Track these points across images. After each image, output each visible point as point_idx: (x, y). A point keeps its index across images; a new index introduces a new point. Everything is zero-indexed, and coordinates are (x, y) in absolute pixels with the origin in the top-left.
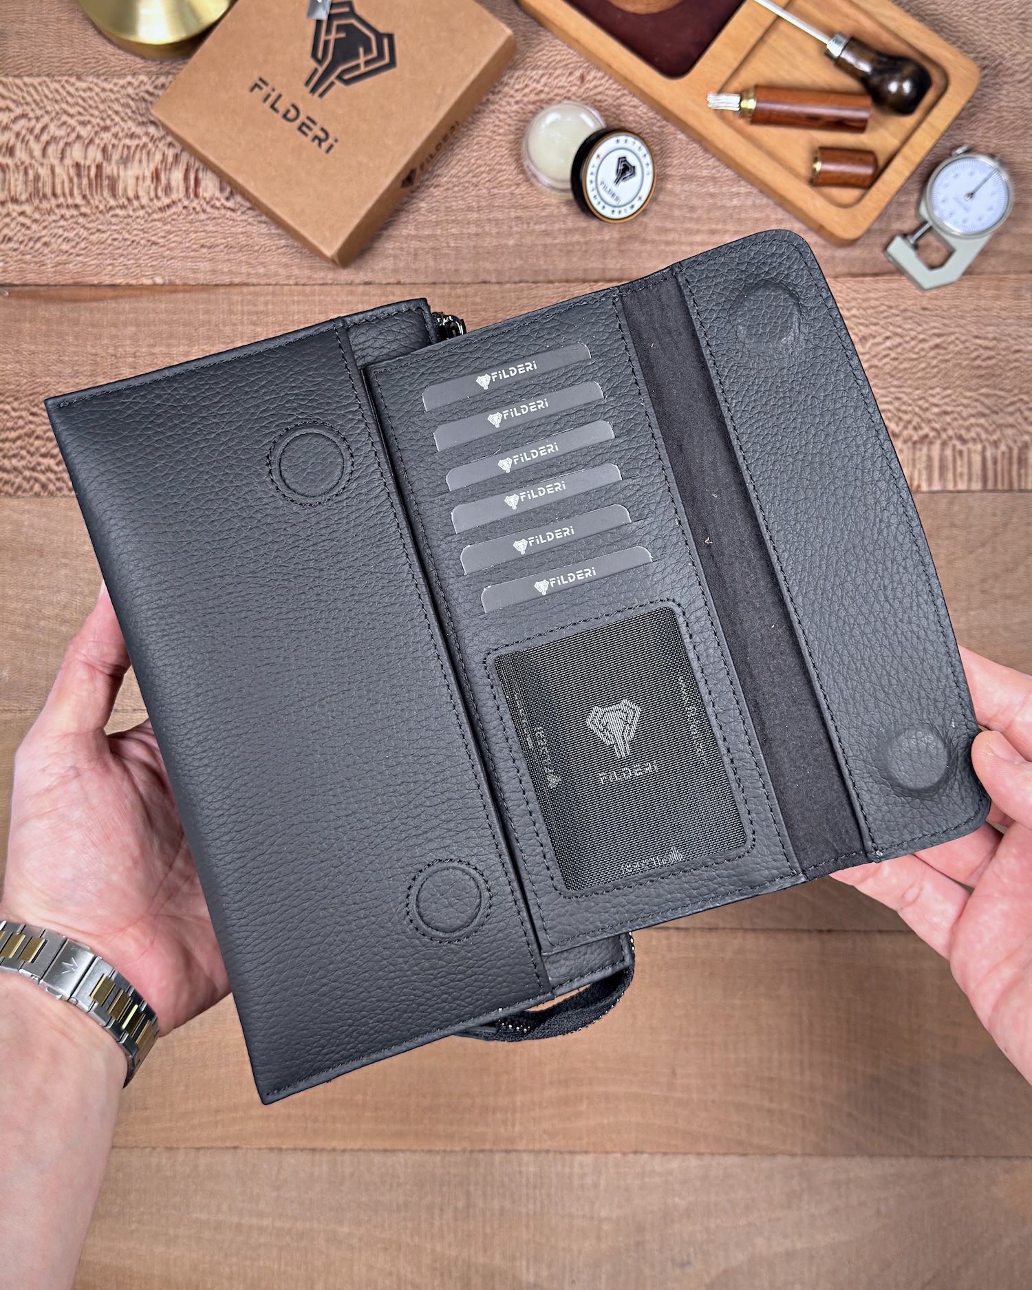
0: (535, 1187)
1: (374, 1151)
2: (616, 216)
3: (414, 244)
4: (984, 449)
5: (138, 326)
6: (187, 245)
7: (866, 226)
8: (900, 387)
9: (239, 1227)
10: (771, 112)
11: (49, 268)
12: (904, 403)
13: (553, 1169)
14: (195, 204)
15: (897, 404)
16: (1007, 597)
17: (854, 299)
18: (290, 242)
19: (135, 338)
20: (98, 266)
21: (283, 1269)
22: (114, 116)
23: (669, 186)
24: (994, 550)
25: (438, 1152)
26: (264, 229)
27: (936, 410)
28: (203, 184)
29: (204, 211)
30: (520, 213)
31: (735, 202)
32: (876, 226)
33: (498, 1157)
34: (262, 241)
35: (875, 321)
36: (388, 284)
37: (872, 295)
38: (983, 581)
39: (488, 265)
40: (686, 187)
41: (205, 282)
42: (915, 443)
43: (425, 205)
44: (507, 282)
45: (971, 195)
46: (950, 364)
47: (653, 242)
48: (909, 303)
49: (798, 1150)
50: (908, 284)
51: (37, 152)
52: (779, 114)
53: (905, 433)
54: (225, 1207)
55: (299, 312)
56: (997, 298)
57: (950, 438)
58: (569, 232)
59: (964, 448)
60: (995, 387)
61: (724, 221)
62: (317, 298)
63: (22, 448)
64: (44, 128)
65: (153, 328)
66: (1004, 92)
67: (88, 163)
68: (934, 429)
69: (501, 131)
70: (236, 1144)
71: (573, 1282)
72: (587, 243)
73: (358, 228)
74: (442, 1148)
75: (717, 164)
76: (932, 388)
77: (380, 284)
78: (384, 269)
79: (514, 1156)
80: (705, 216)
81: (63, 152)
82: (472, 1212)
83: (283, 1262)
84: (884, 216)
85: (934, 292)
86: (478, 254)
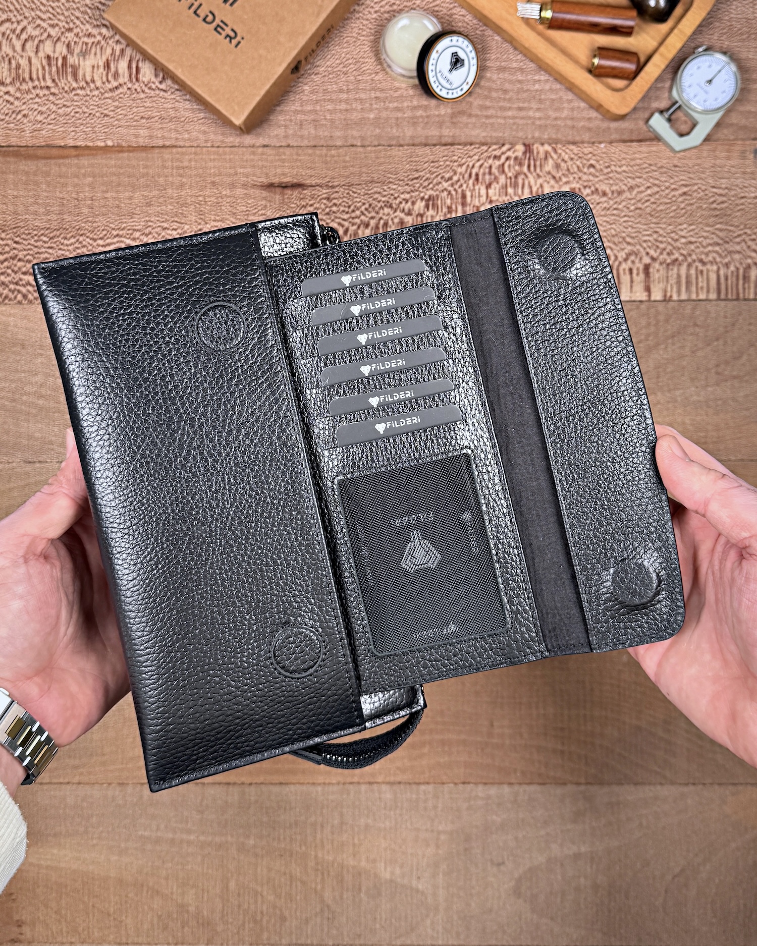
0: (391, 809)
2: (450, 96)
3: (299, 117)
4: (719, 269)
5: (94, 177)
6: (131, 117)
7: (632, 105)
8: (658, 223)
9: (173, 840)
10: (563, 20)
11: (27, 134)
12: (661, 235)
13: (404, 796)
14: (136, 86)
15: (655, 236)
16: (735, 377)
17: (624, 159)
18: (207, 115)
19: (92, 186)
20: (64, 132)
21: (205, 871)
22: (76, 21)
23: (488, 75)
24: (725, 343)
25: (319, 784)
26: (188, 105)
27: (683, 240)
28: (142, 71)
29: (143, 91)
30: (378, 94)
31: (537, 87)
32: (641, 105)
34: (187, 114)
35: (639, 175)
36: (281, 146)
37: (637, 156)
38: (717, 366)
39: (355, 133)
40: (501, 76)
41: (144, 145)
42: (668, 265)
43: (307, 88)
44: (369, 146)
45: (710, 82)
46: (694, 207)
47: (477, 116)
48: (665, 161)
49: (583, 780)
50: (663, 148)
51: (18, 48)
52: (569, 21)
53: (661, 257)
54: (162, 826)
55: (214, 167)
56: (728, 158)
57: (694, 261)
58: (415, 108)
59: (704, 269)
60: (726, 224)
62: (228, 157)
63: (8, 268)
64: (23, 30)
65: (105, 179)
66: (734, 7)
67: (56, 56)
68: (682, 254)
69: (364, 33)
71: (419, 878)
72: (428, 117)
73: (259, 104)
75: (524, 58)
76: (680, 224)
77: (275, 147)
78: (277, 135)
79: (375, 787)
80: (515, 97)
81: (37, 47)
82: (344, 827)
83: (206, 866)
84: (646, 97)
85: (682, 154)
86: (347, 124)
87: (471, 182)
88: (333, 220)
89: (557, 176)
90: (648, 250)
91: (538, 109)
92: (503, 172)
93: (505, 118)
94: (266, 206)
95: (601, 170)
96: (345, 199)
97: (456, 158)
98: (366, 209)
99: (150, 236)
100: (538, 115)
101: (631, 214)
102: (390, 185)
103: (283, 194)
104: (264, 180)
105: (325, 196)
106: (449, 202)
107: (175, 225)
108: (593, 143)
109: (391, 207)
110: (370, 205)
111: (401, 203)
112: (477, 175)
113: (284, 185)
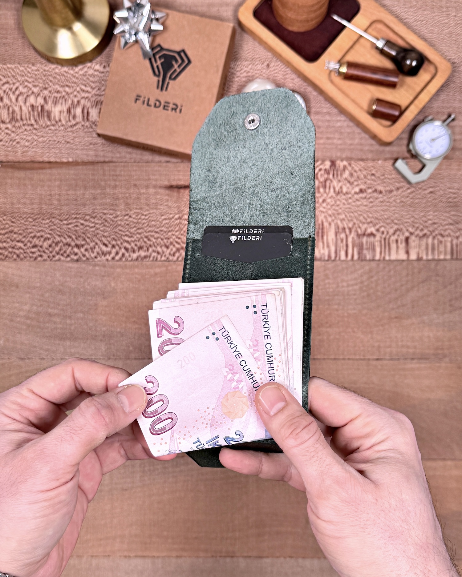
1: (172, 557)
4: (452, 240)
5: (61, 180)
6: (84, 143)
7: (396, 136)
11: (19, 153)
12: (416, 219)
13: (253, 565)
14: (87, 124)
15: (412, 219)
19: (59, 187)
20: (43, 152)
22: (50, 83)
24: (456, 287)
25: (201, 557)
27: (430, 222)
28: (91, 114)
29: (91, 127)
31: (339, 124)
33: (228, 559)
36: (178, 162)
38: (451, 300)
41: (92, 161)
42: (420, 237)
46: (436, 201)
51: (14, 100)
53: (416, 232)
55: (136, 175)
56: (459, 170)
59: (443, 240)
60: (458, 212)
61: (334, 134)
62: (144, 169)
63: (8, 238)
64: (17, 89)
65: (68, 182)
67: (37, 104)
68: (429, 231)
70: (109, 554)
75: (331, 106)
76: (428, 211)
81: (26, 100)
89: (352, 180)
90: (408, 228)
91: (339, 139)
92: (317, 178)
94: (168, 200)
95: (379, 178)
99: (96, 219)
100: (339, 142)
101: (397, 205)
103: (179, 192)
104: (166, 183)
107: (111, 212)
108: (374, 160)
113: (179, 187)
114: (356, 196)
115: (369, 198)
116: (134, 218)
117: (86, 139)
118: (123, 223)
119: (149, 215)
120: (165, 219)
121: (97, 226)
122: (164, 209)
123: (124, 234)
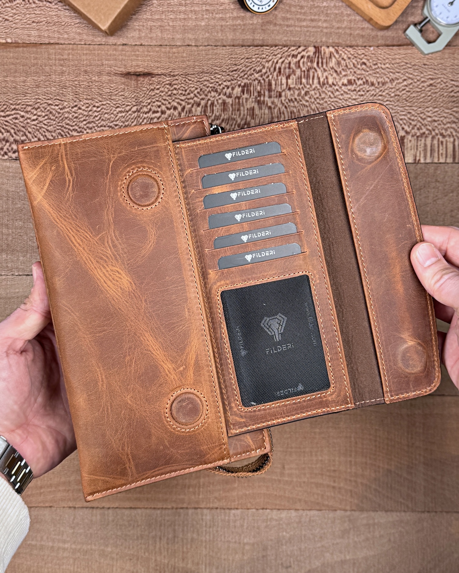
0: (210, 527)
1: (124, 508)
2: (260, 10)
3: (150, 23)
4: (454, 140)
6: (25, 21)
7: (395, 20)
8: (411, 106)
9: (52, 547)
12: (413, 115)
13: (219, 518)
15: (409, 116)
17: (388, 58)
18: (82, 21)
21: (75, 570)
25: (159, 509)
26: (67, 13)
27: (429, 119)
30: (208, 7)
32: (401, 19)
33: (190, 511)
34: (67, 20)
35: (398, 71)
36: (136, 45)
37: (397, 56)
38: (452, 211)
39: (190, 36)
41: (34, 42)
42: (418, 137)
44: (200, 46)
45: (452, 3)
46: (438, 94)
47: (280, 25)
48: (417, 61)
49: (348, 508)
50: (416, 51)
53: (413, 131)
54: (45, 538)
55: (87, 60)
57: (437, 134)
58: (235, 18)
59: (444, 140)
61: (319, 15)
62: (96, 52)
65: (6, 67)
68: (428, 130)
70: (51, 505)
72: (244, 25)
73: (119, 14)
74: (161, 507)
76: (427, 107)
77: (131, 45)
78: (133, 37)
79: (199, 511)
80: (308, 11)
82: (176, 540)
83: (76, 566)
84: (404, 13)
85: (430, 55)
86: (185, 29)
87: (275, 74)
88: (173, 100)
89: (338, 70)
90: (403, 125)
91: (325, 21)
92: (299, 66)
93: (301, 27)
94: (124, 89)
95: (371, 67)
96: (182, 85)
97: (264, 56)
98: (198, 93)
99: (39, 110)
100: (325, 25)
101: (391, 99)
102: (216, 75)
104: (123, 70)
105: (168, 82)
106: (259, 88)
107: (57, 102)
108: (365, 46)
109: (216, 91)
110: (201, 90)
111: (224, 88)
112: (280, 69)
113: (137, 74)
114: (343, 88)
115: (359, 91)
116: (84, 110)
117: (28, 16)
118: (70, 116)
119: (102, 107)
120: (121, 112)
121: (41, 119)
122: (119, 100)
123: (71, 128)
